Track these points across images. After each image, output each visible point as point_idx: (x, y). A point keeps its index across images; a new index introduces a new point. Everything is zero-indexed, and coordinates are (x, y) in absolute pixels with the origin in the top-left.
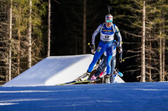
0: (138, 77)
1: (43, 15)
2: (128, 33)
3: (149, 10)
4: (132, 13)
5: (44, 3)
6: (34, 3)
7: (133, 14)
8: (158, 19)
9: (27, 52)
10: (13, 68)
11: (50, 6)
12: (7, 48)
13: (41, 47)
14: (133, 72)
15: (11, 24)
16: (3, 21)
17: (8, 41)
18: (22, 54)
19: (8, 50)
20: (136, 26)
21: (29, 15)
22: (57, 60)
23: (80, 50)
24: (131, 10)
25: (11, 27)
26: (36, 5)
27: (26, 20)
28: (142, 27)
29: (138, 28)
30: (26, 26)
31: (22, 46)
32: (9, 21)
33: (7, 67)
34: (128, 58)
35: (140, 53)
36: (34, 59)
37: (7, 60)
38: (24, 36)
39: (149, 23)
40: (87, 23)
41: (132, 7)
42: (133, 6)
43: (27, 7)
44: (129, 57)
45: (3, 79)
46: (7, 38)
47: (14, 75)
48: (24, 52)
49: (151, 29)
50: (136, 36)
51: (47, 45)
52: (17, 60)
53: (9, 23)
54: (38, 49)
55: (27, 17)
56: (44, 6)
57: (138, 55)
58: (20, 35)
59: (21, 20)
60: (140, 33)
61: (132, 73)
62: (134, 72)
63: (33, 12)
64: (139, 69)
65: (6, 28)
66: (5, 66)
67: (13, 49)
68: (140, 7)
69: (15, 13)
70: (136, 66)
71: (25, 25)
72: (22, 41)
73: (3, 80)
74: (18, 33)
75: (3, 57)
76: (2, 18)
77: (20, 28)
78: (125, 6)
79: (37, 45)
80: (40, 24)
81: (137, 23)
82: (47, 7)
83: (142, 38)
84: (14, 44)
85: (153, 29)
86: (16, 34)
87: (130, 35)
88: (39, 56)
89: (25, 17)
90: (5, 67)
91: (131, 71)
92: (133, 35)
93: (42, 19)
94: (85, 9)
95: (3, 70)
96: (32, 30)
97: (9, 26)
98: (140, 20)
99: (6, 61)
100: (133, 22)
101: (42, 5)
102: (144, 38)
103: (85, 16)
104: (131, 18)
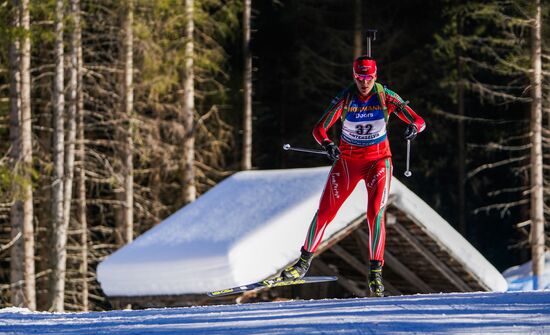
0: (521, 225)
1: (229, 38)
2: (489, 91)
4: (501, 28)
5: (232, 2)
6: (199, 4)
7: (505, 33)
9: (180, 155)
10: (138, 205)
11: (248, 11)
12: (117, 142)
13: (224, 136)
14: (505, 209)
15: (130, 72)
16: (105, 63)
17: (121, 121)
18: (166, 160)
19: (121, 148)
20: (514, 70)
21: (183, 40)
22: (266, 183)
24: (497, 21)
25: (129, 79)
26: (207, 8)
27: (173, 56)
28: (531, 71)
29: (518, 76)
30: (176, 74)
31: (165, 137)
32: (125, 60)
33: (118, 202)
34: (490, 166)
35: (528, 151)
36: (203, 175)
37: (120, 179)
38: (169, 106)
41: (500, 11)
42: (503, 9)
43: (176, 17)
44: (492, 163)
45: (108, 235)
46: (118, 113)
47: (142, 224)
48: (171, 153)
50: (514, 98)
51: (241, 132)
52: (151, 177)
53: (124, 67)
54: (215, 143)
55: (178, 49)
56: (232, 11)
57: (522, 158)
58: (159, 107)
59: (160, 57)
60: (527, 88)
61: (503, 213)
62: (509, 208)
63: (198, 31)
64: (523, 202)
65: (114, 81)
66: (114, 198)
67: (137, 145)
68: (525, 12)
69: (140, 38)
70: (516, 189)
71: (173, 73)
72: (165, 123)
73: (110, 239)
74: (151, 96)
75: (106, 172)
76: (103, 53)
77: (157, 82)
78: (480, 9)
79: (213, 130)
80: (217, 69)
81: (516, 59)
82: (241, 16)
83: (532, 106)
84: (141, 131)
86: (145, 101)
87: (496, 97)
88: (220, 163)
89: (172, 47)
90: (114, 201)
91: (502, 205)
92: (505, 95)
93: (223, 51)
94: (359, 18)
95: (109, 211)
96: (197, 86)
97: (125, 75)
98: (526, 50)
99: (116, 182)
100: (503, 58)
101: (224, 8)
102: (539, 106)
104: (498, 46)
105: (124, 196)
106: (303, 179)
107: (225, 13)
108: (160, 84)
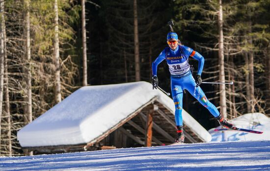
1: (75, 24)
2: (199, 46)
3: (227, 11)
4: (203, 16)
5: (76, 6)
6: (60, 7)
7: (206, 18)
8: (241, 24)
9: (53, 79)
10: (34, 103)
11: (84, 10)
12: (24, 74)
13: (74, 70)
15: (29, 40)
16: (17, 36)
17: (25, 63)
18: (47, 82)
19: (25, 76)
20: (210, 35)
21: (53, 25)
22: (96, 92)
23: (131, 72)
24: (202, 13)
25: (29, 44)
26: (64, 9)
27: (50, 32)
28: (218, 36)
29: (212, 39)
30: (51, 41)
31: (46, 71)
32: (26, 35)
33: (25, 102)
35: (218, 74)
36: (64, 88)
37: (26, 91)
38: (48, 56)
39: (229, 30)
40: (140, 32)
41: (203, 8)
42: (205, 7)
43: (50, 14)
46: (24, 60)
47: (36, 112)
48: (50, 78)
49: (232, 38)
50: (211, 49)
51: (82, 67)
52: (40, 90)
53: (26, 38)
54: (70, 73)
55: (51, 29)
56: (76, 11)
57: (215, 77)
58: (43, 56)
59: (43, 33)
60: (217, 44)
63: (60, 20)
64: (216, 98)
65: (21, 45)
66: (23, 101)
67: (33, 75)
68: (215, 8)
69: (33, 24)
70: (213, 92)
71: (49, 41)
72: (46, 64)
73: (21, 120)
74: (39, 52)
75: (19, 88)
76: (16, 31)
77: (42, 45)
78: (194, 7)
79: (69, 67)
80: (70, 38)
81: (211, 30)
82: (80, 13)
83: (219, 53)
84: (35, 68)
85: (235, 38)
86: (36, 54)
87: (202, 48)
88: (72, 83)
89: (49, 28)
92: (207, 48)
93: (73, 29)
94: (136, 12)
95: (20, 107)
96: (60, 46)
97: (26, 42)
99: (24, 92)
100: (206, 31)
101: (73, 9)
102: (222, 52)
103: (136, 23)
104: (202, 24)
105: (27, 99)
106: (114, 89)
107: (73, 12)
108: (43, 46)
